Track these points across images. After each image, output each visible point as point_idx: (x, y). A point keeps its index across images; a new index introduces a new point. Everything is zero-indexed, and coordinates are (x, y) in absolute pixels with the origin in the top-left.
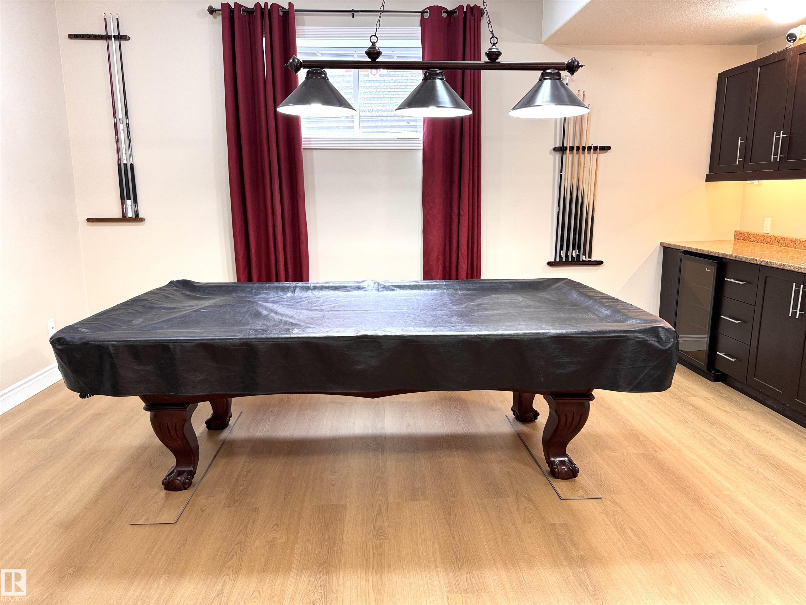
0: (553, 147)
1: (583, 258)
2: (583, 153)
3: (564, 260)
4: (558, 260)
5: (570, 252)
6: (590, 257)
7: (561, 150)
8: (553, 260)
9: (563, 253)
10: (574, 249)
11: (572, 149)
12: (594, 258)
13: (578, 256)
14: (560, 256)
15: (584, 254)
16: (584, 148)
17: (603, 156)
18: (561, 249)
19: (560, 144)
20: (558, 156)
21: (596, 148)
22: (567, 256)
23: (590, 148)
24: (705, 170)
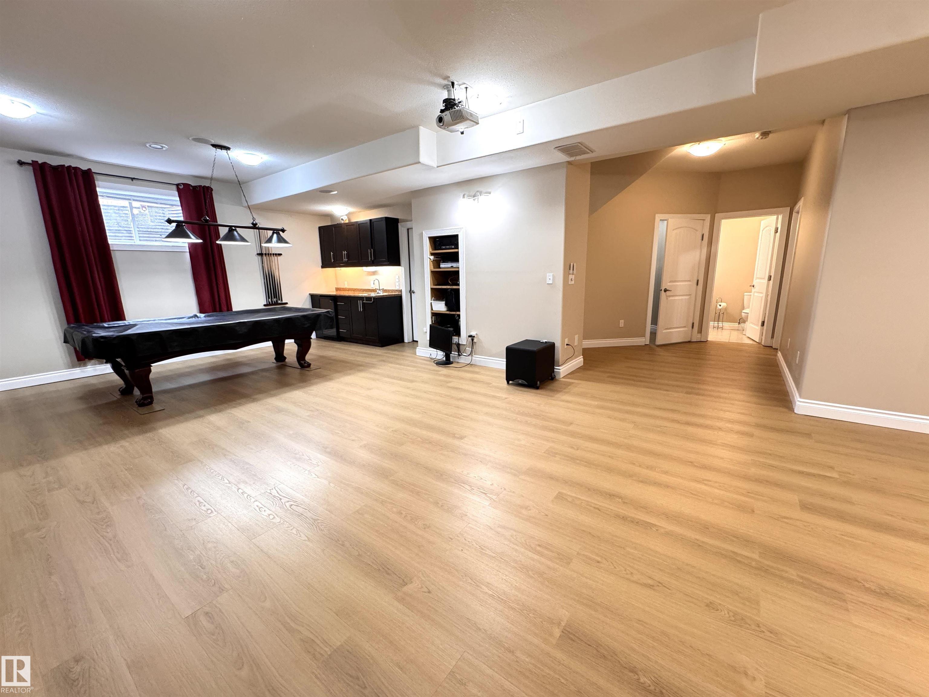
0: (256, 253)
1: (280, 302)
2: (271, 256)
3: (271, 303)
4: (268, 303)
5: (273, 299)
6: (282, 301)
7: (261, 254)
8: (266, 303)
9: (270, 300)
10: (274, 298)
11: (266, 254)
12: (284, 302)
13: (277, 301)
14: (269, 302)
15: (279, 300)
16: (271, 254)
17: (279, 257)
18: (269, 298)
19: (259, 252)
20: (260, 257)
21: (276, 254)
22: (272, 301)
23: (273, 254)
24: (320, 264)
